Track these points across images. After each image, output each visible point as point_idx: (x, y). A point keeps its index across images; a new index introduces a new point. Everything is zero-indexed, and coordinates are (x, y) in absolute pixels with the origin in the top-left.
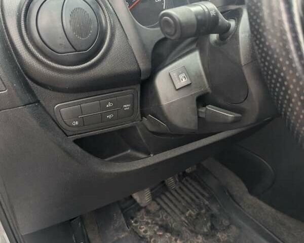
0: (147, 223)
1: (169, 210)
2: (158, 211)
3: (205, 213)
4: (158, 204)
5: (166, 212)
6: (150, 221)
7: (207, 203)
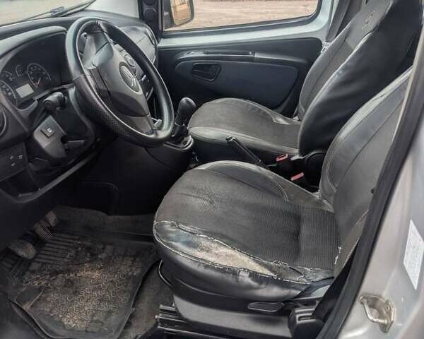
0: (38, 279)
1: (50, 262)
2: (42, 266)
3: (82, 250)
4: (39, 262)
5: (49, 263)
6: (38, 276)
7: (79, 242)
